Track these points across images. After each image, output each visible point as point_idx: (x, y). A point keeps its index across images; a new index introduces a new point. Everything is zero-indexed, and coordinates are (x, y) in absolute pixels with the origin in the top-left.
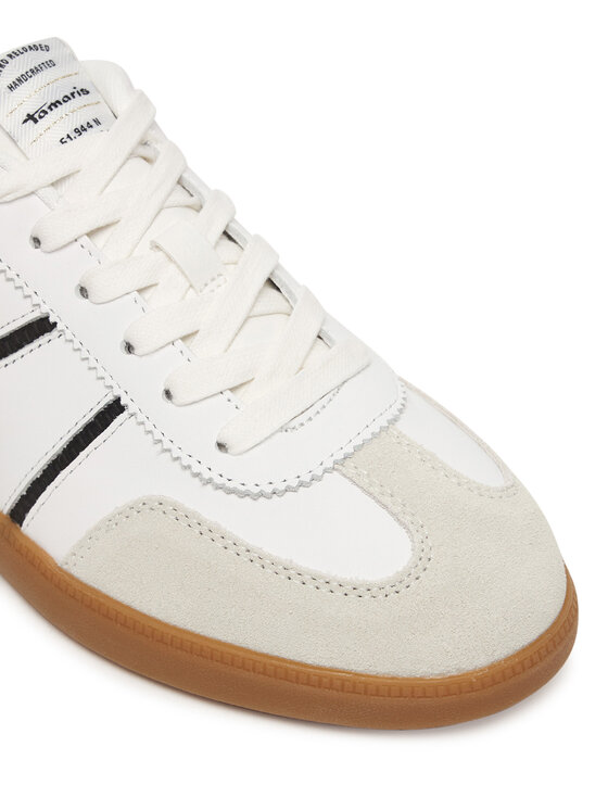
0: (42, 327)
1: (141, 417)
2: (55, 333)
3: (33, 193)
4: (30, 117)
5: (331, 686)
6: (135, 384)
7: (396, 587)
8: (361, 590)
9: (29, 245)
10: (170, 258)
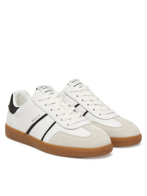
0: (46, 115)
1: (58, 123)
2: (48, 115)
3: (45, 100)
4: (46, 92)
5: (78, 150)
6: (58, 119)
7: (89, 137)
8: (84, 138)
9: (45, 105)
10: (62, 106)
